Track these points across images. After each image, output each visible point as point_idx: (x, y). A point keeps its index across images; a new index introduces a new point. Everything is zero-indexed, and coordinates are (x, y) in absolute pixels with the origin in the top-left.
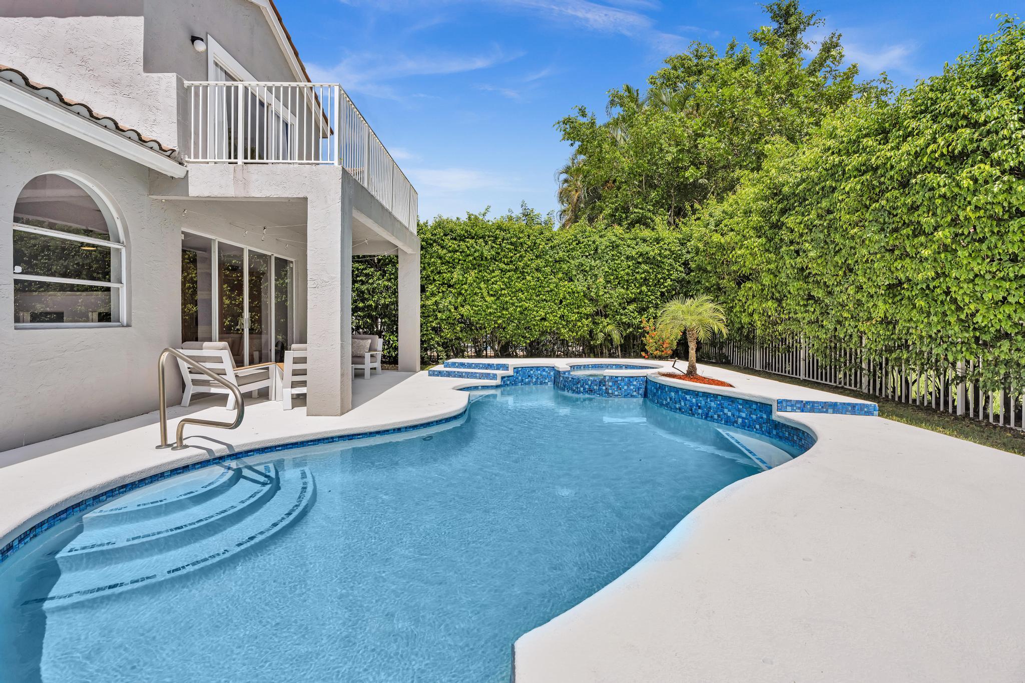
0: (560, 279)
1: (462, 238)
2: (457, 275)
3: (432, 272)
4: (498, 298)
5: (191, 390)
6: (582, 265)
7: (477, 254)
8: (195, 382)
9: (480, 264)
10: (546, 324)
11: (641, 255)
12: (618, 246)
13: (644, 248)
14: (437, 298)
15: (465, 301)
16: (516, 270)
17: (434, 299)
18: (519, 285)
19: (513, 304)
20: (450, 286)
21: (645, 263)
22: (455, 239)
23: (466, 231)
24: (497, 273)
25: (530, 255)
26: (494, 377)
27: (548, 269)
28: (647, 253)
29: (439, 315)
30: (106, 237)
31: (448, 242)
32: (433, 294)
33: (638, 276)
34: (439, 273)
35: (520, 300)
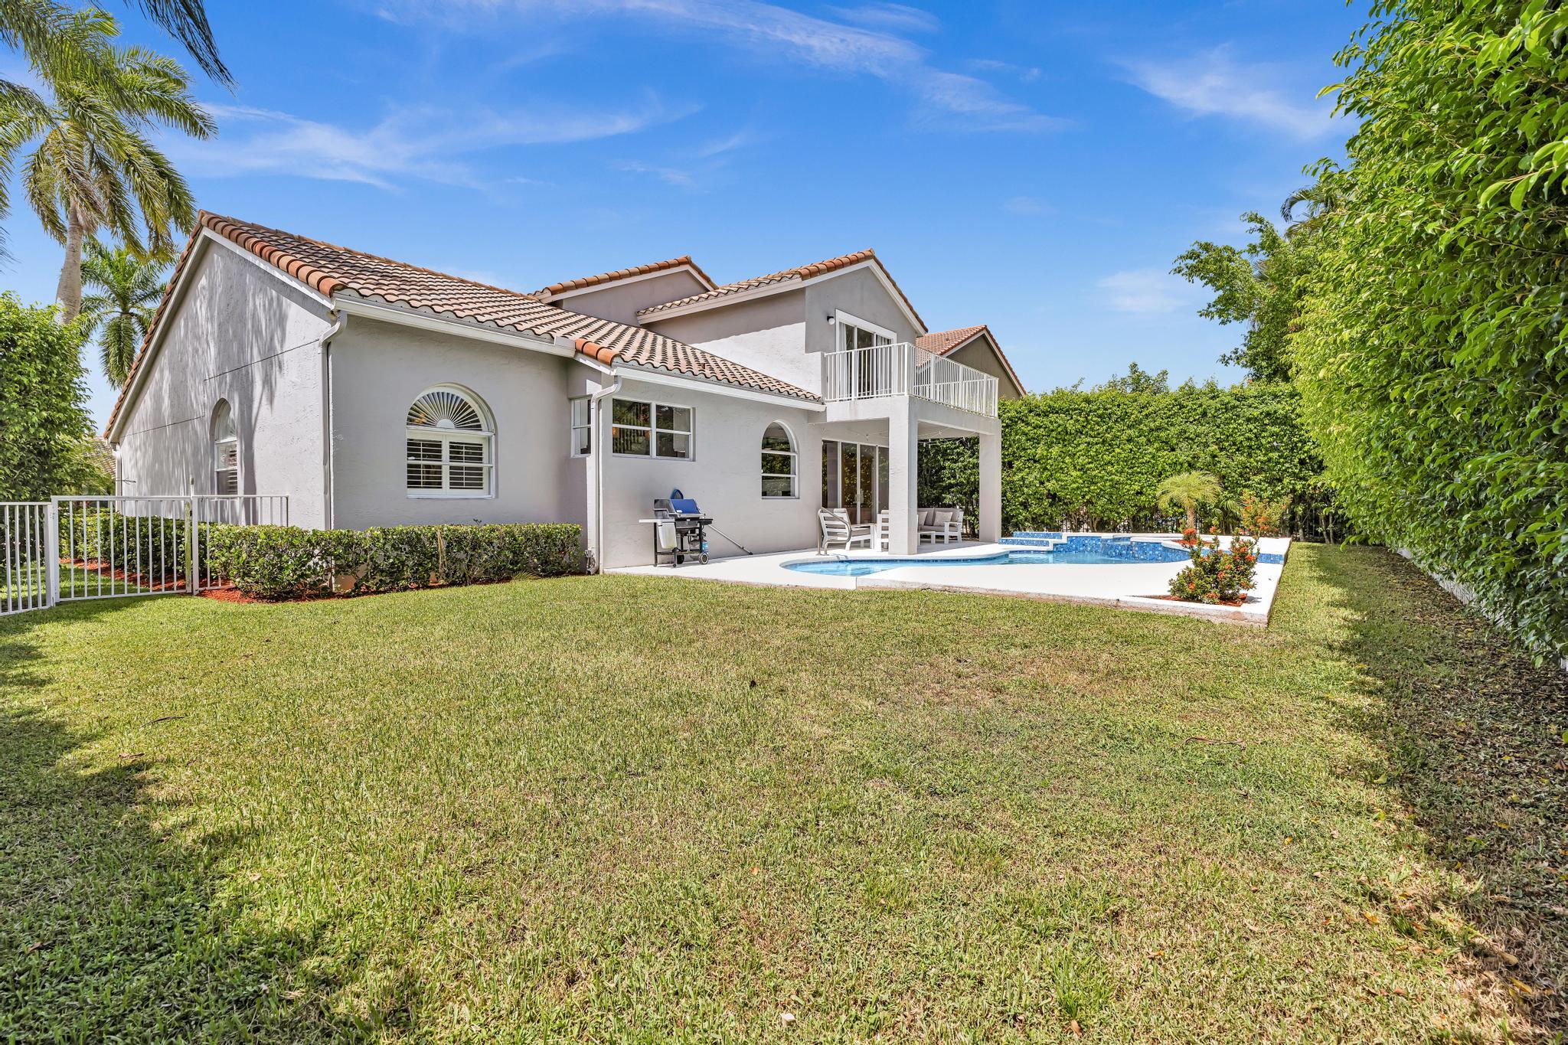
0: (1158, 450)
1: (1046, 414)
2: (1040, 451)
3: (1018, 448)
4: (1085, 472)
5: (827, 538)
6: (1185, 432)
7: (1060, 429)
8: (829, 534)
9: (1064, 437)
10: (1143, 498)
11: (1268, 414)
12: (1234, 407)
13: (1273, 406)
14: (1024, 474)
15: (1051, 475)
16: (1104, 443)
17: (1020, 475)
18: (1107, 458)
19: (1102, 477)
20: (1035, 461)
21: (1273, 424)
22: (1039, 415)
23: (1050, 407)
24: (1082, 447)
25: (1119, 426)
26: (1047, 544)
27: (1143, 440)
28: (1275, 412)
29: (1026, 490)
30: (788, 450)
31: (1032, 419)
32: (1020, 470)
33: (1263, 441)
34: (1024, 449)
35: (1110, 473)
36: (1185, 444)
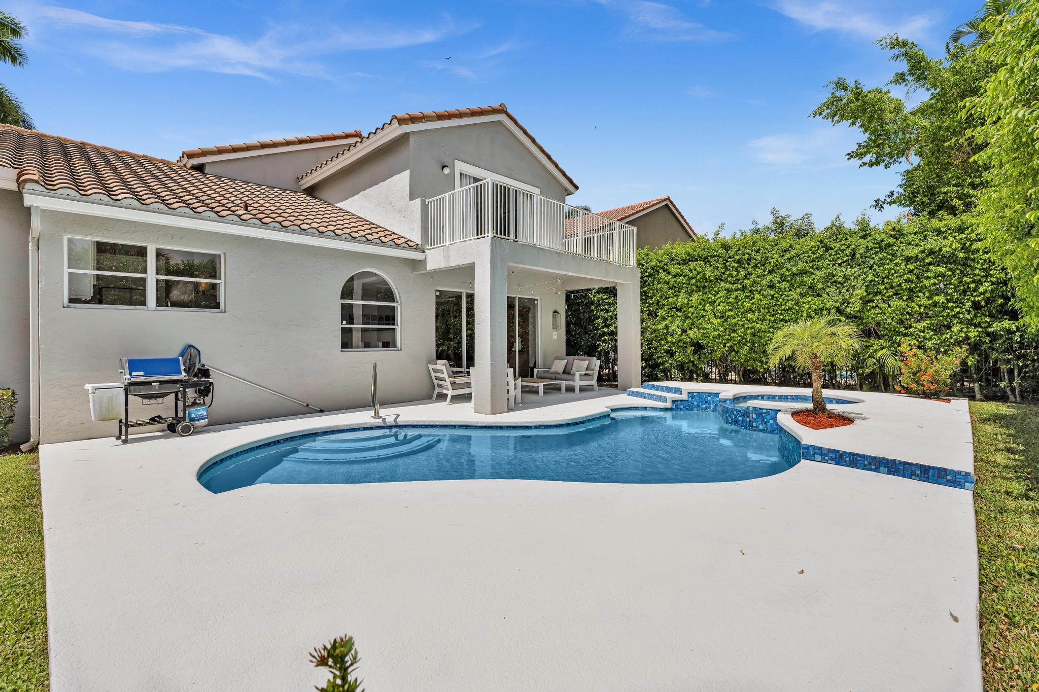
0: (802, 296)
1: (685, 262)
2: (681, 299)
3: (661, 297)
4: (726, 320)
6: (834, 276)
7: (699, 277)
8: (437, 385)
9: (704, 285)
11: (932, 252)
12: (889, 245)
13: (937, 243)
14: (667, 322)
15: (693, 324)
16: (744, 288)
17: (664, 323)
18: (748, 305)
19: (743, 325)
20: (677, 310)
21: (938, 263)
22: (679, 264)
23: (689, 255)
24: (722, 294)
25: (759, 272)
26: (664, 399)
27: (785, 285)
28: (941, 250)
29: (669, 338)
30: (391, 300)
31: (673, 268)
32: (664, 319)
33: (927, 283)
34: (667, 298)
35: (751, 321)
36: (833, 289)
